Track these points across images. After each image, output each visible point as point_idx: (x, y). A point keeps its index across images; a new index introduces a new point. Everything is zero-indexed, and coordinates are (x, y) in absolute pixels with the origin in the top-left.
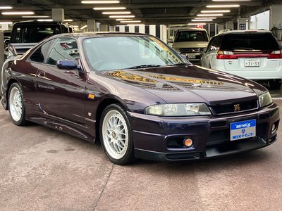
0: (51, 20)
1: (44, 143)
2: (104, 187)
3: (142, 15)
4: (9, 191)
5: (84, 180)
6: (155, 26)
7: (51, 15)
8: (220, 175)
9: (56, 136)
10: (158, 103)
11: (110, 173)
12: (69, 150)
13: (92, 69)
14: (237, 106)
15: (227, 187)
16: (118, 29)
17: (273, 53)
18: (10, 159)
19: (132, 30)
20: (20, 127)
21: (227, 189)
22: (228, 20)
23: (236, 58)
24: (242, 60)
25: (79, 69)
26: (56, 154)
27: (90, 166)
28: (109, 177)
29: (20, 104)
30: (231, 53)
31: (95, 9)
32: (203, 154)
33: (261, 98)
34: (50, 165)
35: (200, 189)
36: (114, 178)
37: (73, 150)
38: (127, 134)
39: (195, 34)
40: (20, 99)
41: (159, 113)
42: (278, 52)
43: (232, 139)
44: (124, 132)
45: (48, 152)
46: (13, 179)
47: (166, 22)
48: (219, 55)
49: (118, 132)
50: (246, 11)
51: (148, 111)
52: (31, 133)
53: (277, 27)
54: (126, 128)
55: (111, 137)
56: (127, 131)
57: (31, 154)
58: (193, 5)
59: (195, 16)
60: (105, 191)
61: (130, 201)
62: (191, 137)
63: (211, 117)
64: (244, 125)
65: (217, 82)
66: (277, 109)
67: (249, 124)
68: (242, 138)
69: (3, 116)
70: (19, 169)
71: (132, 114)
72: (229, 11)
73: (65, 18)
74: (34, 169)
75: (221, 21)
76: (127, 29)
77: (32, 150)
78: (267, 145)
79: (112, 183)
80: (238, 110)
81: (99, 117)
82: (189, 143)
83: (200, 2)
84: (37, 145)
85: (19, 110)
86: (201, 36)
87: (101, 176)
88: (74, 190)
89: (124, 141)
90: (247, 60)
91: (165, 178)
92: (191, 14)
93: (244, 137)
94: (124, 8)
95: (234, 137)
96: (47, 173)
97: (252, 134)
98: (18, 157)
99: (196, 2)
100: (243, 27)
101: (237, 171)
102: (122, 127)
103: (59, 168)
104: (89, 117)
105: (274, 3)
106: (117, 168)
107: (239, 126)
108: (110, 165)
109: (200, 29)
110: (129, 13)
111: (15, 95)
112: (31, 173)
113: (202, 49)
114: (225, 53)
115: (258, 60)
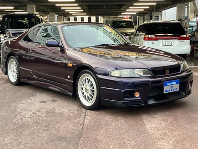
0: (27, 13)
1: (35, 96)
2: (83, 124)
3: (88, 10)
4: (21, 126)
5: (70, 120)
6: (95, 17)
7: (27, 9)
8: (157, 116)
9: (43, 92)
10: (117, 69)
11: (85, 115)
12: (54, 101)
13: (70, 47)
14: (167, 71)
15: (163, 123)
16: (69, 20)
17: (181, 36)
18: (16, 107)
19: (79, 20)
20: (16, 86)
21: (163, 124)
22: (147, 13)
23: (157, 40)
24: (161, 41)
25: (60, 47)
26: (46, 104)
27: (70, 111)
28: (85, 117)
29: (16, 71)
30: (153, 36)
31: (57, 5)
32: (146, 102)
33: (182, 65)
34: (43, 111)
35: (146, 125)
36: (88, 118)
37: (56, 101)
38: (95, 90)
39: (125, 23)
40: (16, 68)
41: (117, 75)
42: (185, 36)
43: (164, 93)
44: (93, 88)
45: (40, 102)
46: (21, 119)
47: (103, 15)
48: (145, 38)
49: (89, 88)
50: (160, 7)
51: (110, 74)
52: (24, 90)
53: (182, 18)
54: (95, 85)
55: (84, 91)
56: (95, 88)
57: (29, 103)
58: (125, 3)
59: (125, 11)
60: (85, 126)
61: (102, 132)
62: (139, 91)
63: (152, 78)
64: (172, 83)
65: (147, 55)
66: (192, 73)
67: (175, 83)
68: (171, 91)
69: (2, 79)
70: (23, 113)
71: (100, 76)
72: (148, 7)
73: (36, 12)
74: (34, 113)
75: (141, 14)
76: (75, 19)
77: (29, 101)
78: (186, 96)
79: (88, 121)
80: (168, 73)
81: (76, 78)
82: (137, 95)
83: (129, 1)
84: (31, 98)
85: (15, 74)
86: (129, 25)
87: (79, 117)
88: (64, 125)
89: (93, 94)
90: (164, 41)
91: (122, 118)
92: (122, 9)
93: (172, 91)
94: (77, 5)
95: (166, 91)
96: (43, 115)
97: (177, 89)
98: (21, 106)
99: (127, 1)
100: (157, 18)
101: (167, 113)
102: (92, 85)
103: (50, 112)
104: (68, 79)
105: (179, 2)
106: (89, 112)
107: (169, 84)
108: (84, 111)
109: (127, 20)
110: (80, 8)
111: (12, 64)
112: (32, 115)
113: (132, 34)
114: (150, 36)
115: (172, 41)
